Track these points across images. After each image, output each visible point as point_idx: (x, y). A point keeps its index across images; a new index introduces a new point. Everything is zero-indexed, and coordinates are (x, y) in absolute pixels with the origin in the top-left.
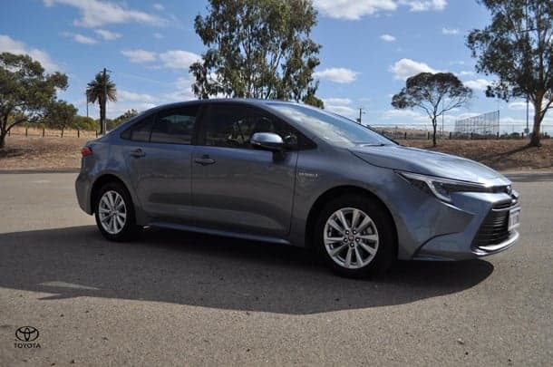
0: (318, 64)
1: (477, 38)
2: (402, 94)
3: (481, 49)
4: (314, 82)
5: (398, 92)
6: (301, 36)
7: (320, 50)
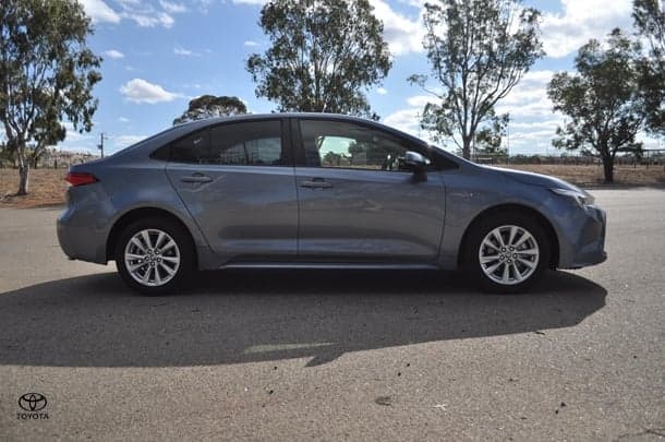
0: (100, 79)
1: (256, 64)
2: (183, 117)
3: (262, 75)
4: (92, 101)
5: (179, 116)
6: (73, 47)
7: (101, 64)
